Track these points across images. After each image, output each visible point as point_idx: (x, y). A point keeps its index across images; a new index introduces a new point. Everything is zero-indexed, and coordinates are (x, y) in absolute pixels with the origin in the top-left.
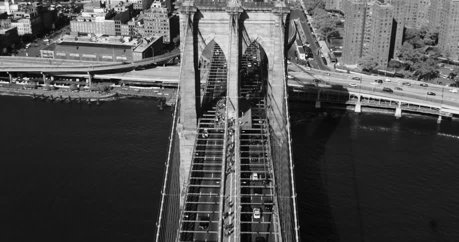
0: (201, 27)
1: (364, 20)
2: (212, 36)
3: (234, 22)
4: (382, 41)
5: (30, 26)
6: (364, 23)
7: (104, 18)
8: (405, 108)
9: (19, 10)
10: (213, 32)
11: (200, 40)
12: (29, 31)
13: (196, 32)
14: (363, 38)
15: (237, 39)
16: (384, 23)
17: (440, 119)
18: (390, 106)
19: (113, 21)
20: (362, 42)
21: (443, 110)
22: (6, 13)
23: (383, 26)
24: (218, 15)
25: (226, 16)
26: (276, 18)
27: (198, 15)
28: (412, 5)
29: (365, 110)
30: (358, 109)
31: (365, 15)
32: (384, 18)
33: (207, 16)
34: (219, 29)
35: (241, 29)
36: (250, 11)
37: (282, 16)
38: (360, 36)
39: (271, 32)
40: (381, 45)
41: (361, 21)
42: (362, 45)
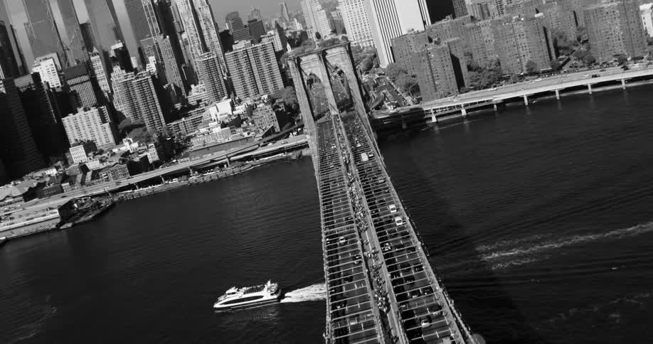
0: (302, 67)
1: (429, 63)
2: (310, 70)
3: (320, 57)
4: (447, 74)
5: (156, 153)
6: (430, 66)
7: (219, 127)
8: (467, 108)
9: (139, 146)
10: (310, 67)
11: (304, 74)
12: (157, 158)
13: (300, 70)
14: (433, 77)
15: (325, 68)
16: (443, 59)
17: (495, 106)
18: (457, 109)
19: (228, 128)
20: (434, 80)
21: (495, 100)
22: (129, 151)
23: (444, 62)
24: (310, 57)
25: (315, 56)
26: (342, 49)
27: (299, 60)
28: (480, 47)
29: (440, 120)
30: (434, 120)
31: (429, 59)
32: (442, 56)
33: (304, 59)
34: (313, 65)
35: (325, 61)
36: (327, 49)
37: (345, 46)
38: (430, 77)
39: (342, 58)
40: (448, 77)
41: (428, 65)
42: (435, 84)
